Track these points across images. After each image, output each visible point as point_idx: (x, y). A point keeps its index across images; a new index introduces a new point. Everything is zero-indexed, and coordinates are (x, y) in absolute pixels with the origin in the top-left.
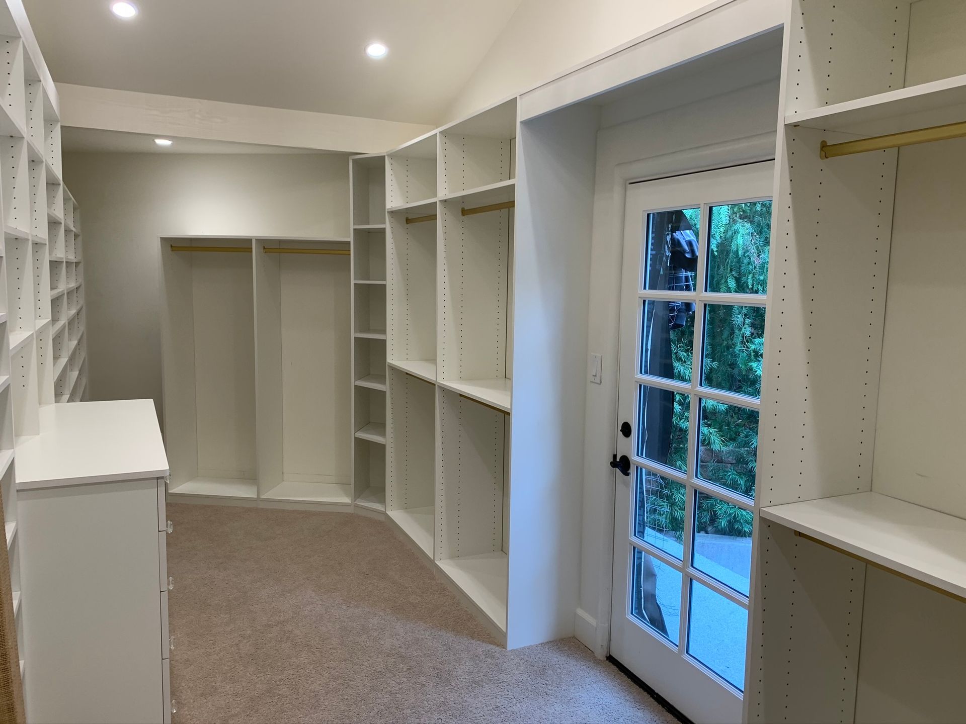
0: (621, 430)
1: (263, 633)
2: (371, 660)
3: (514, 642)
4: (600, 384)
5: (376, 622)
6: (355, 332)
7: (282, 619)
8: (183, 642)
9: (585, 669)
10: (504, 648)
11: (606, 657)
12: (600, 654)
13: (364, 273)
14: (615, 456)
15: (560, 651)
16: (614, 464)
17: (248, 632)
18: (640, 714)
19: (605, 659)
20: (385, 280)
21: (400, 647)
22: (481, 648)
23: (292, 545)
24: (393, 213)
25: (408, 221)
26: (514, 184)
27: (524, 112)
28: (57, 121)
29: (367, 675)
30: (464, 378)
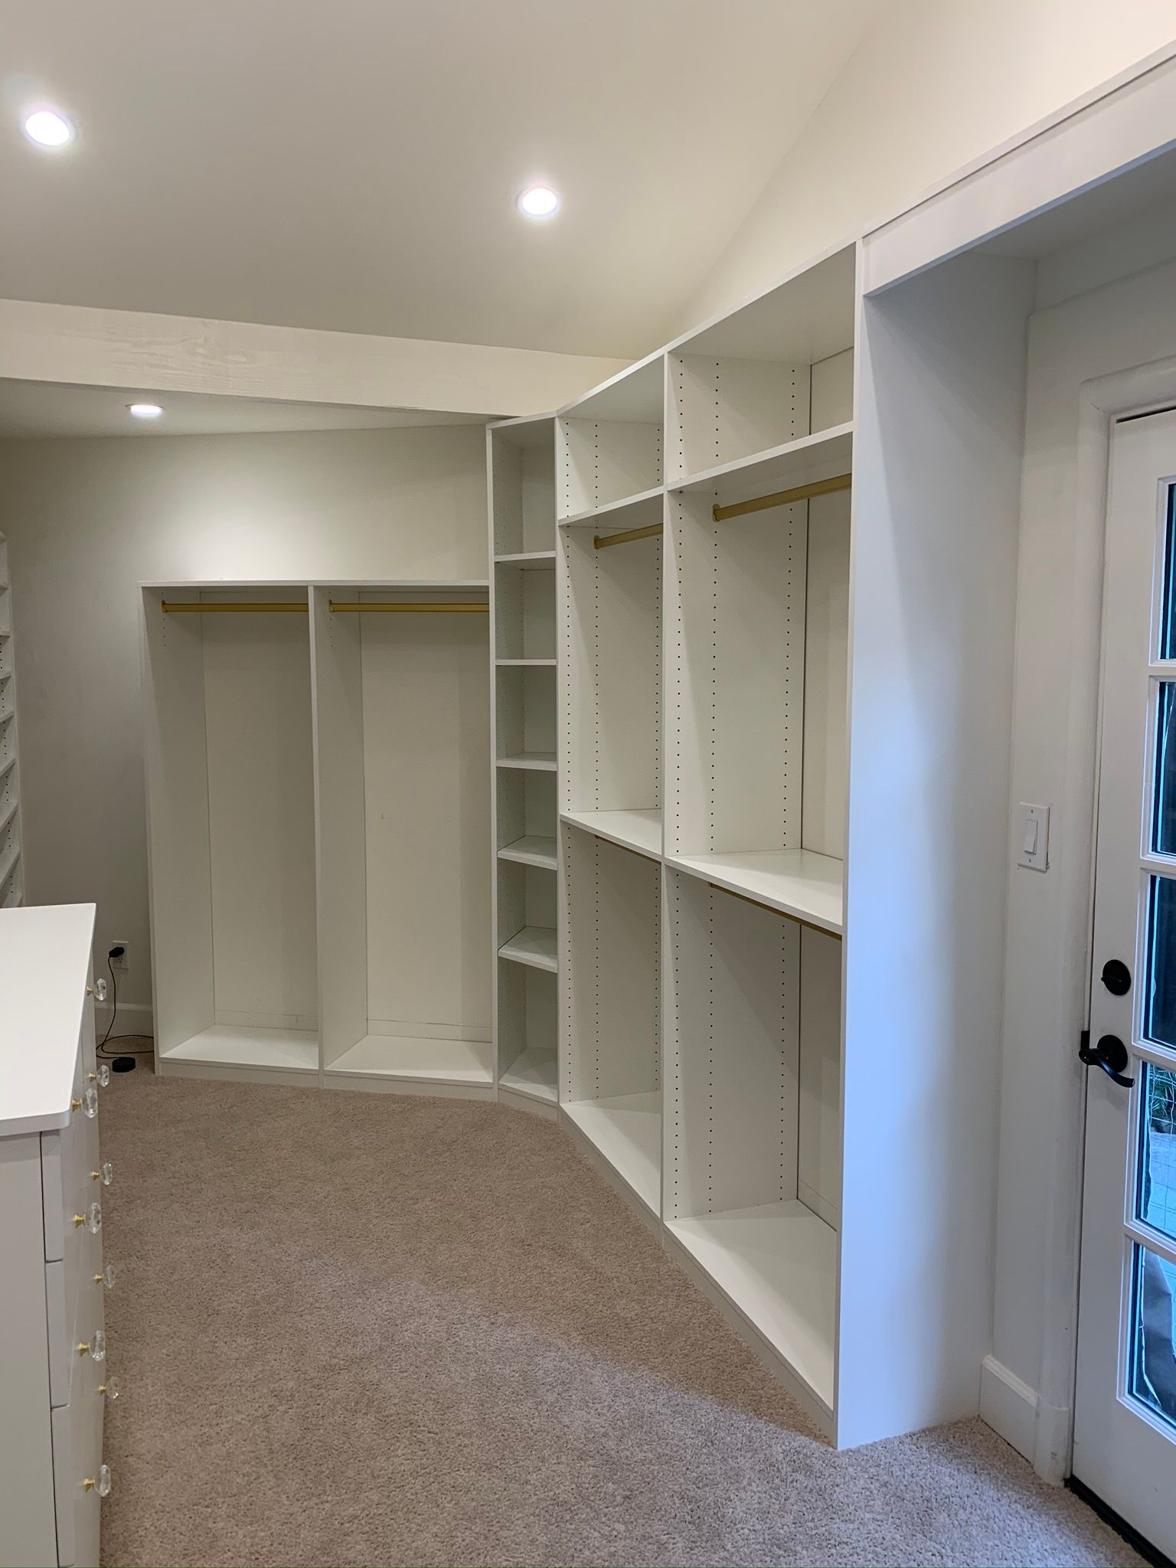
0: (1102, 979)
1: (318, 1387)
2: (543, 1469)
3: (852, 1434)
4: (1045, 872)
5: (550, 1366)
6: (498, 757)
7: (358, 1352)
8: (156, 1406)
9: (1022, 1513)
10: (829, 1444)
11: (1064, 1479)
12: (1050, 1472)
13: (513, 644)
14: (1085, 1036)
15: (956, 1457)
16: (1088, 1056)
17: (291, 1384)
19: (1062, 1484)
20: (555, 657)
21: (605, 1435)
22: (784, 1443)
23: (382, 1172)
24: (567, 527)
25: (598, 543)
26: (852, 432)
27: (871, 274)
29: (537, 1511)
30: (718, 850)
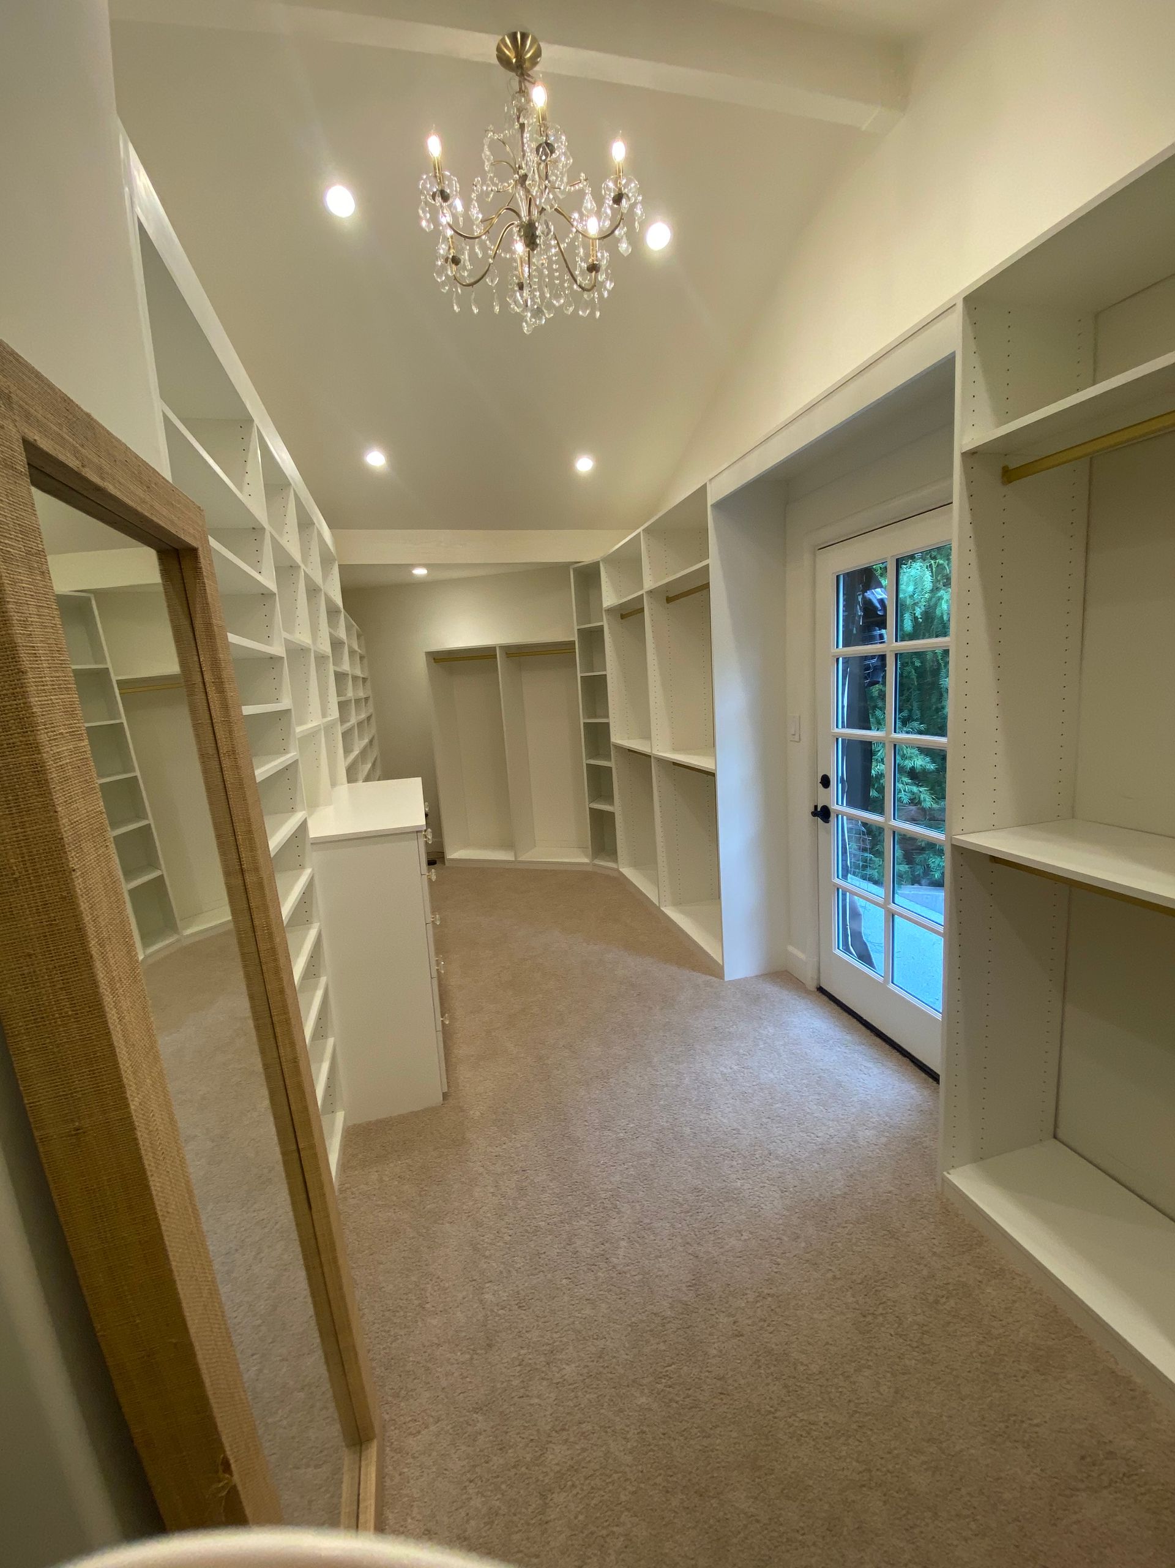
0: (821, 783)
1: (519, 965)
2: (606, 987)
3: (731, 974)
4: (799, 742)
5: (611, 957)
6: (584, 718)
7: (534, 954)
9: (796, 998)
10: (721, 979)
11: (816, 987)
12: (812, 985)
13: (589, 665)
14: (816, 807)
15: (772, 982)
16: (815, 813)
17: (508, 964)
18: (848, 1037)
19: (816, 989)
20: (605, 670)
21: (631, 977)
22: (701, 978)
23: (543, 897)
24: (610, 611)
25: (623, 617)
26: (709, 564)
28: (334, 560)
29: (603, 999)
30: (675, 750)
